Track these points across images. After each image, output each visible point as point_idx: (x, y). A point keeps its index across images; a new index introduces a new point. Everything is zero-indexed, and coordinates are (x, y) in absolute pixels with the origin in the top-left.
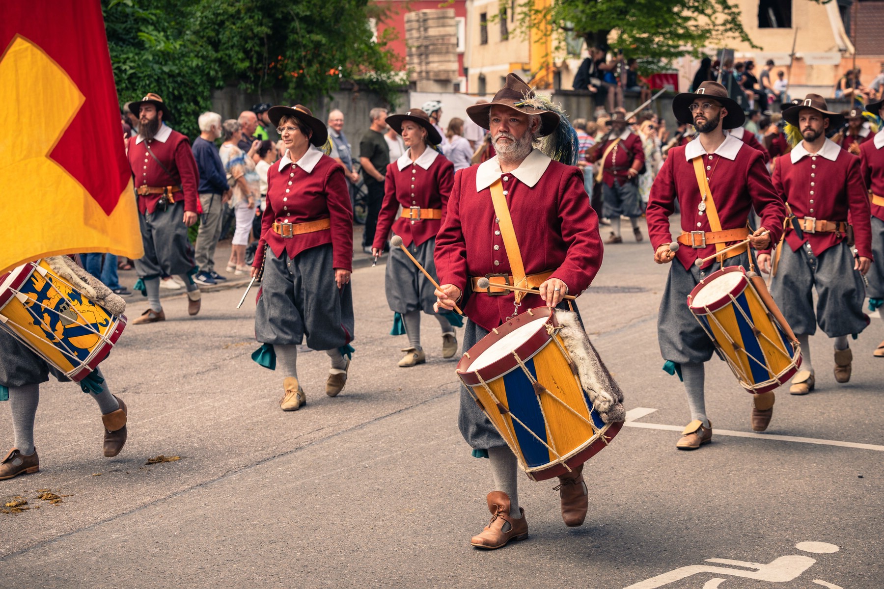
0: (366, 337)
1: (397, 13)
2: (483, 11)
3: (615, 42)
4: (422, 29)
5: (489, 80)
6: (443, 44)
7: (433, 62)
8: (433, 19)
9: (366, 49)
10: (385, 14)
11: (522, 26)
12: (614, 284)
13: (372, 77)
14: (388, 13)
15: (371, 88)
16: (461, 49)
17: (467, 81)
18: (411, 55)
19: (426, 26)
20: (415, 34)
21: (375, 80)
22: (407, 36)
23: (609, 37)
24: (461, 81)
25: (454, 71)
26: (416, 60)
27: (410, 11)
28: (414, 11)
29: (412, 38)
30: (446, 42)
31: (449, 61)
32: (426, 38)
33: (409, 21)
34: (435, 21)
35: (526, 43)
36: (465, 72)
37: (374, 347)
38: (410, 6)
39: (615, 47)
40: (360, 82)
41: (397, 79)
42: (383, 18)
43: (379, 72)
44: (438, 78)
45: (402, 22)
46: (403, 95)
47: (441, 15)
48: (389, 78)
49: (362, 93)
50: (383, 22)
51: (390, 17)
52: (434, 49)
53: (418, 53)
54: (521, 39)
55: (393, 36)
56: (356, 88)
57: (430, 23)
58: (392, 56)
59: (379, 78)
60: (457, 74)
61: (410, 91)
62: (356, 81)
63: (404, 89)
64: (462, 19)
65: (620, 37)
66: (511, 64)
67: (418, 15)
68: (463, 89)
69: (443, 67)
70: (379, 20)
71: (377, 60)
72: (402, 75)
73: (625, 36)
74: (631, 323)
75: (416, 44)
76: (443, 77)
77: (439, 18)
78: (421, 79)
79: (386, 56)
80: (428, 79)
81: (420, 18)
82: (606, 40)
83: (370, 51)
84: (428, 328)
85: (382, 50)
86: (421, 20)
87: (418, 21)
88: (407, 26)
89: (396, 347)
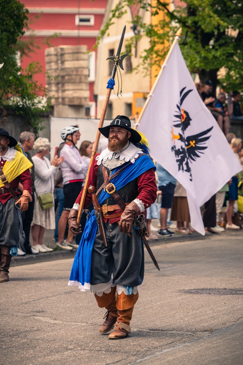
0: (13, 330)
1: (38, 48)
2: (111, 48)
3: (224, 77)
4: (59, 62)
5: (115, 106)
6: (76, 75)
7: (68, 90)
8: (69, 53)
9: (14, 81)
10: (29, 48)
11: (145, 63)
12: (224, 287)
13: (19, 104)
14: (31, 47)
15: (18, 113)
16: (92, 78)
17: (96, 106)
18: (49, 84)
19: (63, 59)
20: (54, 66)
21: (21, 106)
22: (47, 67)
23: (219, 73)
24: (91, 105)
25: (85, 98)
26: (54, 88)
27: (49, 46)
28: (53, 46)
29: (51, 69)
30: (79, 73)
31: (82, 90)
32: (63, 69)
33: (49, 55)
34: (71, 55)
35: (148, 78)
36: (95, 98)
37: (19, 339)
38: (49, 42)
39: (224, 82)
40: (8, 108)
41: (40, 106)
42: (26, 51)
43: (24, 100)
44: (72, 104)
45: (43, 56)
46: (44, 119)
47: (76, 51)
48: (33, 105)
49: (10, 117)
50: (26, 55)
51: (33, 51)
52: (69, 79)
53: (56, 82)
54: (144, 74)
55: (37, 70)
56: (5, 112)
57: (67, 57)
58: (36, 86)
59: (24, 104)
60: (88, 100)
61: (50, 116)
62: (4, 107)
63: (45, 114)
64: (93, 54)
65: (228, 74)
66: (134, 93)
67: (56, 50)
68: (92, 113)
69: (77, 94)
70: (23, 53)
71: (23, 90)
72: (44, 101)
73: (232, 73)
74: (238, 322)
75: (54, 74)
76: (76, 103)
77: (74, 53)
78: (58, 104)
79: (31, 86)
80: (63, 104)
81: (58, 52)
82: (216, 76)
83: (18, 82)
84: (65, 323)
85: (27, 82)
86: (59, 54)
87: (56, 55)
88: (47, 59)
89: (38, 339)
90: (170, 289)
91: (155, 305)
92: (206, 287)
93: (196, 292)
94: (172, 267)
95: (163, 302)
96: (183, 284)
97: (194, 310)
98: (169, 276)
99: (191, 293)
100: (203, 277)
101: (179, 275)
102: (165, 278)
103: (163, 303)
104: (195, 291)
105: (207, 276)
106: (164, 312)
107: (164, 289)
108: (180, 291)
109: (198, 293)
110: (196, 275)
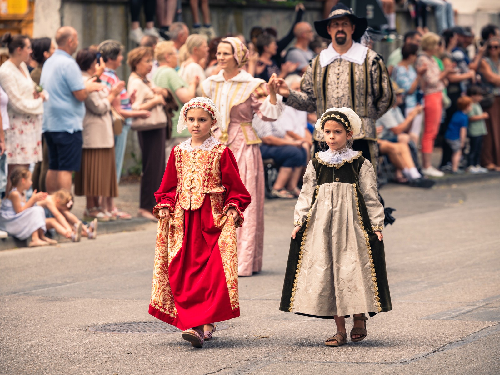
90: (67, 325)
91: (38, 356)
92: (138, 319)
93: (118, 330)
94: (71, 283)
95: (54, 349)
96: (93, 315)
97: (114, 362)
98: (65, 300)
99: (110, 331)
100: (131, 301)
101: (84, 298)
102: (58, 303)
103: (54, 351)
104: (117, 326)
105: (138, 299)
106: (56, 368)
107: (55, 324)
108: (86, 328)
109: (123, 331)
110: (117, 298)
